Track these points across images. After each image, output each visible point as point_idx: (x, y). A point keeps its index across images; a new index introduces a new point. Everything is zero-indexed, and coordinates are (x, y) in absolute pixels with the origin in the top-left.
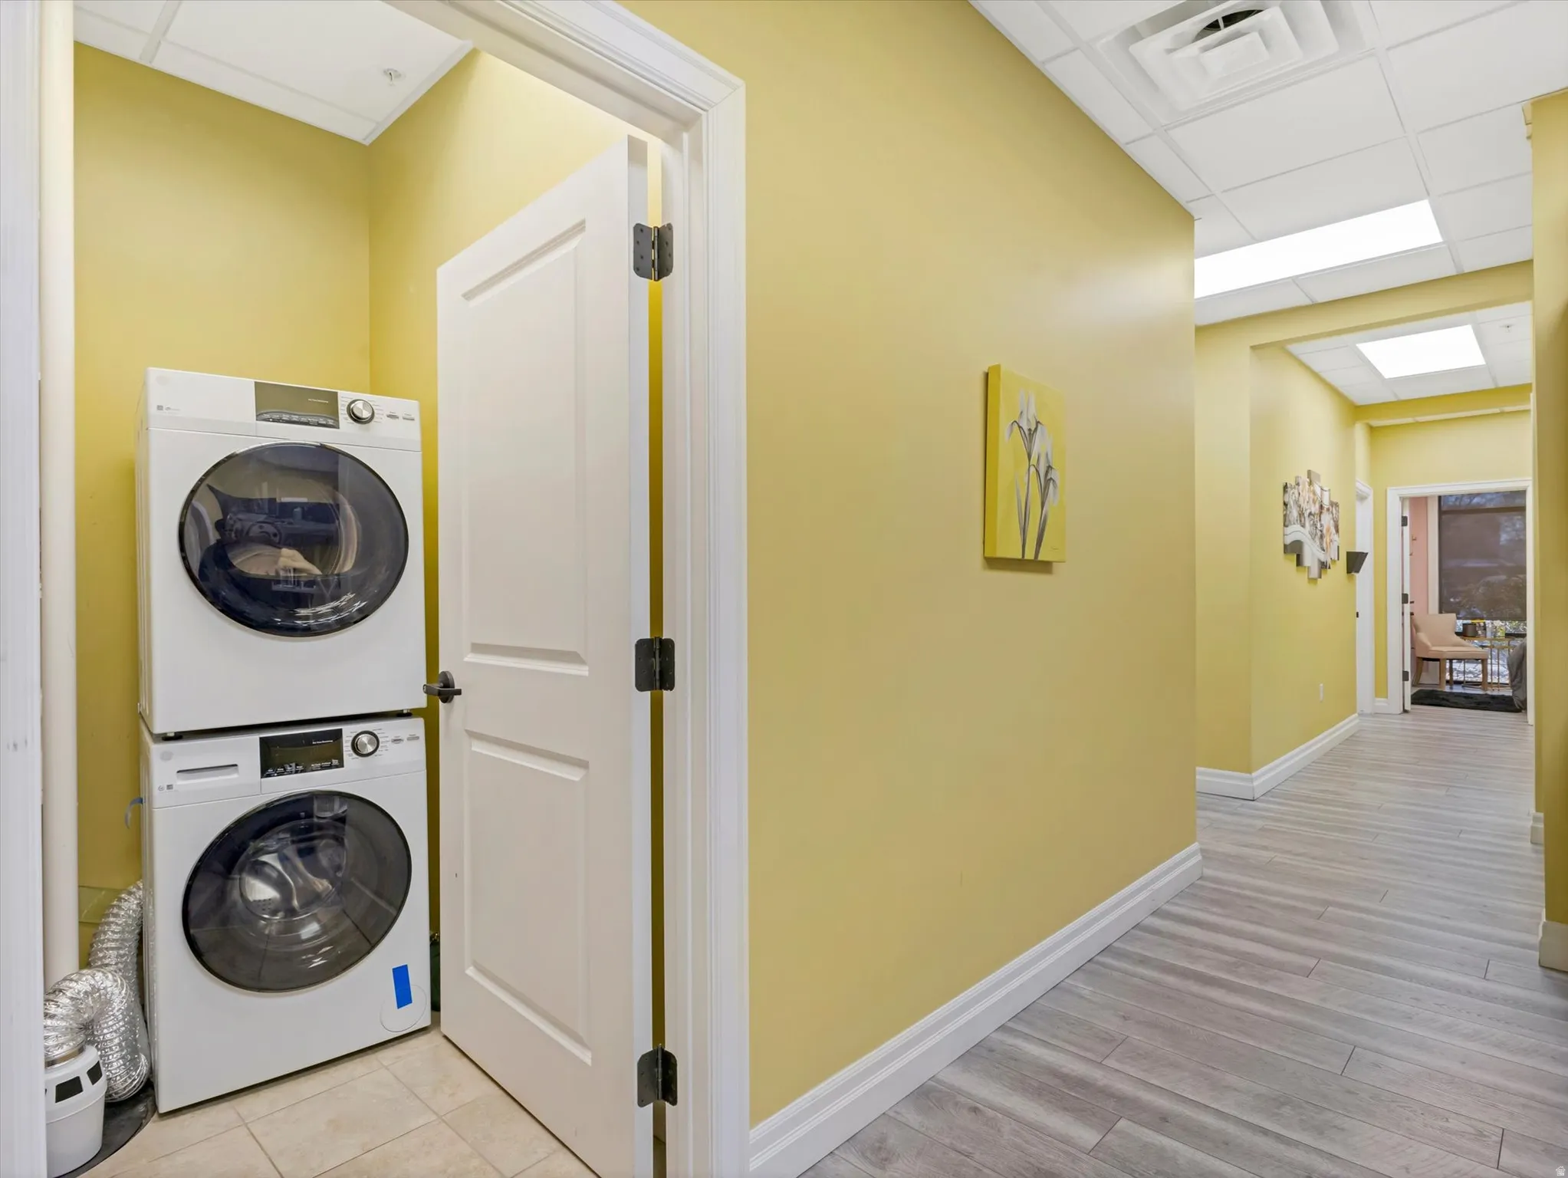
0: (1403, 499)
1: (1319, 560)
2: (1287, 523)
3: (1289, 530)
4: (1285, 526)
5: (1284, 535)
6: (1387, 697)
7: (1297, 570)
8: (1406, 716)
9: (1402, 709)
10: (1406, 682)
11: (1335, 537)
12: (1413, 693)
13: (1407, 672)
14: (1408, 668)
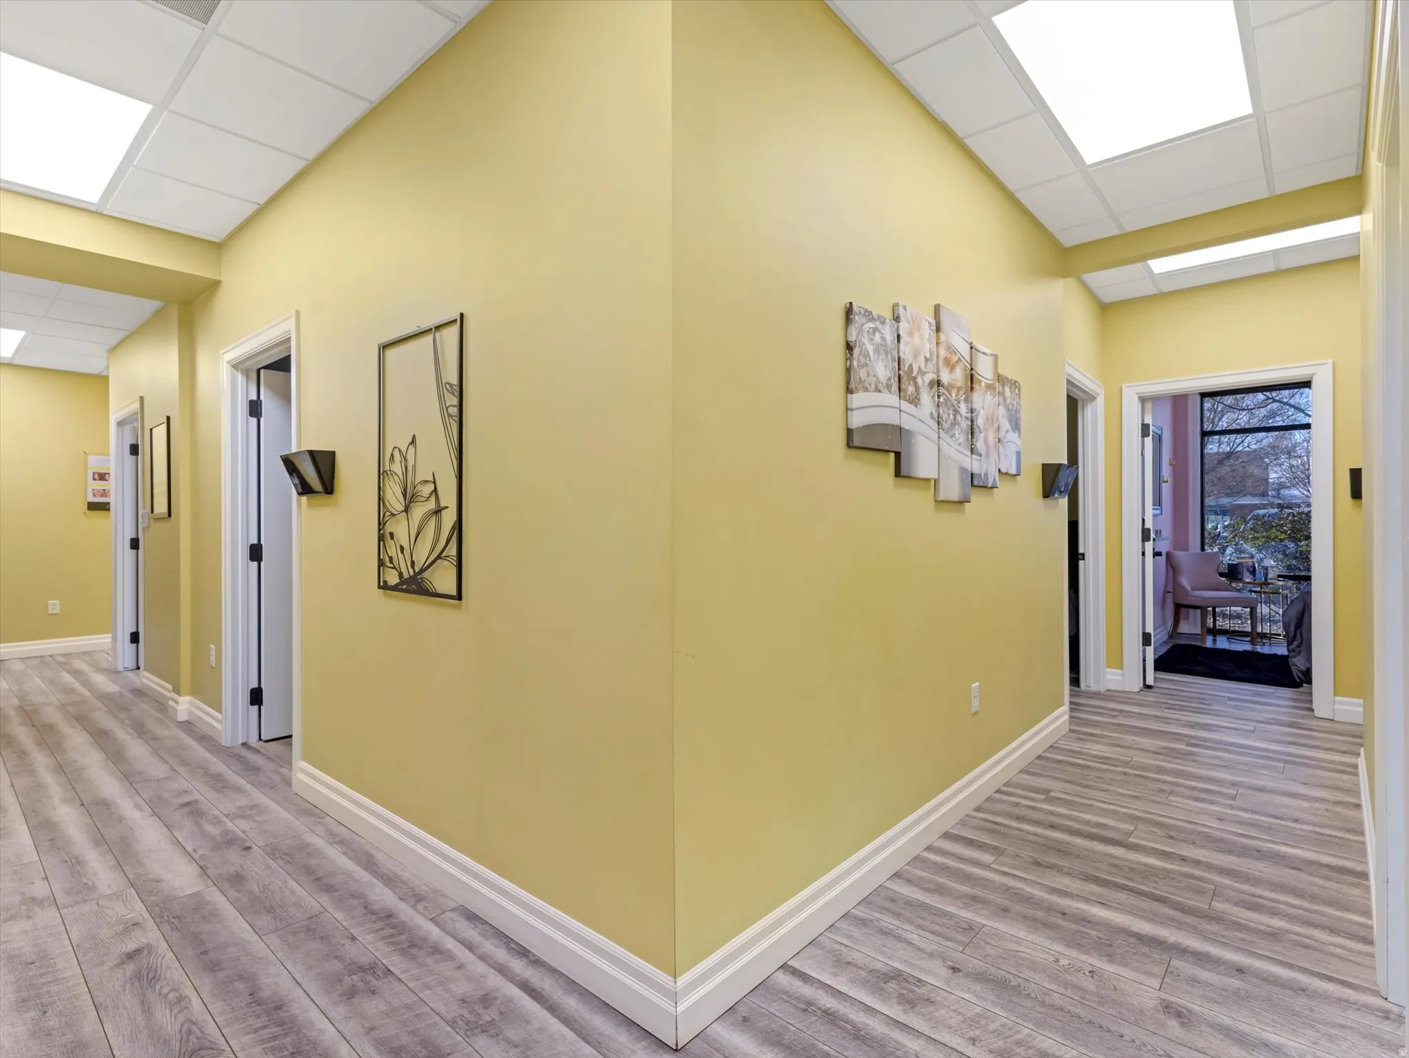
0: (1143, 400)
1: (963, 470)
2: (852, 385)
3: (857, 399)
4: (849, 390)
5: (847, 409)
6: (1122, 669)
7: (895, 485)
8: (1147, 692)
9: (1142, 685)
10: (1147, 648)
11: (1012, 436)
12: (1157, 657)
13: (1149, 634)
14: (1150, 629)
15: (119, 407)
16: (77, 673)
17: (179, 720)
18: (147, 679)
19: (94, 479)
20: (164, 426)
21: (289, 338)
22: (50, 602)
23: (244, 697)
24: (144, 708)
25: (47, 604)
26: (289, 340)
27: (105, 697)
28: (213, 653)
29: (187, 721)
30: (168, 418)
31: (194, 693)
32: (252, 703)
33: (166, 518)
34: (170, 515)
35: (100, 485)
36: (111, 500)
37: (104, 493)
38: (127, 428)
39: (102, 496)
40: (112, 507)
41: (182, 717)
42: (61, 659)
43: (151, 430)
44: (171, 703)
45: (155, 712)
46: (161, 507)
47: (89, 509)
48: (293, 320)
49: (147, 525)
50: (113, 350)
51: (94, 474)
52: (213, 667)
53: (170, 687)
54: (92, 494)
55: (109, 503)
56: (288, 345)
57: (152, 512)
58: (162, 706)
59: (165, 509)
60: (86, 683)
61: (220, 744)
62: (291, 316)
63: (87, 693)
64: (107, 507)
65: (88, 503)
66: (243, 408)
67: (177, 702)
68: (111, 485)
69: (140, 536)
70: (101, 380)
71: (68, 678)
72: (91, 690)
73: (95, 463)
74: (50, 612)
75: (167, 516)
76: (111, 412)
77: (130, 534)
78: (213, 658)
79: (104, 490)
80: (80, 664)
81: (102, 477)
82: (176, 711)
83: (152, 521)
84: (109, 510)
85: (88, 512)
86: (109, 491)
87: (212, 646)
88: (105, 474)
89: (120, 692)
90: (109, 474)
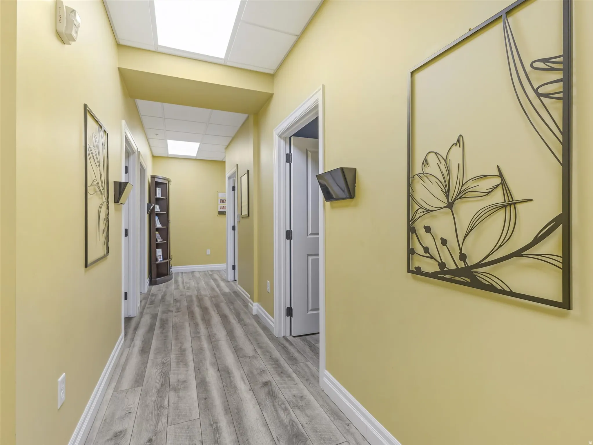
15: (229, 171)
16: (215, 280)
17: (253, 314)
18: (239, 288)
19: (220, 202)
20: (246, 175)
21: (318, 105)
22: (207, 250)
23: (284, 312)
24: (239, 303)
25: (207, 251)
26: (317, 107)
27: (224, 294)
28: (269, 285)
29: (256, 314)
30: (248, 171)
31: (259, 301)
32: (287, 316)
33: (247, 217)
34: (249, 216)
35: (222, 204)
36: (226, 210)
37: (224, 208)
38: (232, 180)
39: (223, 209)
40: (226, 213)
41: (254, 312)
42: (211, 273)
43: (241, 177)
44: (249, 304)
45: (243, 306)
46: (245, 213)
47: (219, 214)
48: (321, 92)
49: (239, 220)
50: (227, 148)
51: (220, 200)
52: (269, 293)
53: (249, 296)
54: (220, 208)
55: (225, 212)
56: (316, 110)
57: (241, 214)
58: (246, 305)
59: (246, 213)
60: (218, 286)
61: (273, 334)
62: (320, 89)
63: (219, 292)
64: (225, 213)
65: (219, 212)
66: (283, 158)
67: (252, 305)
68: (226, 204)
69: (236, 225)
70: (223, 163)
71: (212, 283)
72: (220, 290)
73: (221, 196)
74: (207, 254)
75: (247, 216)
76: (226, 174)
77: (232, 225)
78: (269, 288)
79: (223, 206)
80: (216, 277)
81: (223, 201)
82: (252, 309)
83: (241, 218)
84: (225, 214)
85: (219, 215)
86: (225, 207)
87: (268, 281)
88: (224, 200)
89: (230, 293)
90: (225, 200)
